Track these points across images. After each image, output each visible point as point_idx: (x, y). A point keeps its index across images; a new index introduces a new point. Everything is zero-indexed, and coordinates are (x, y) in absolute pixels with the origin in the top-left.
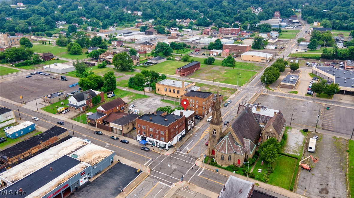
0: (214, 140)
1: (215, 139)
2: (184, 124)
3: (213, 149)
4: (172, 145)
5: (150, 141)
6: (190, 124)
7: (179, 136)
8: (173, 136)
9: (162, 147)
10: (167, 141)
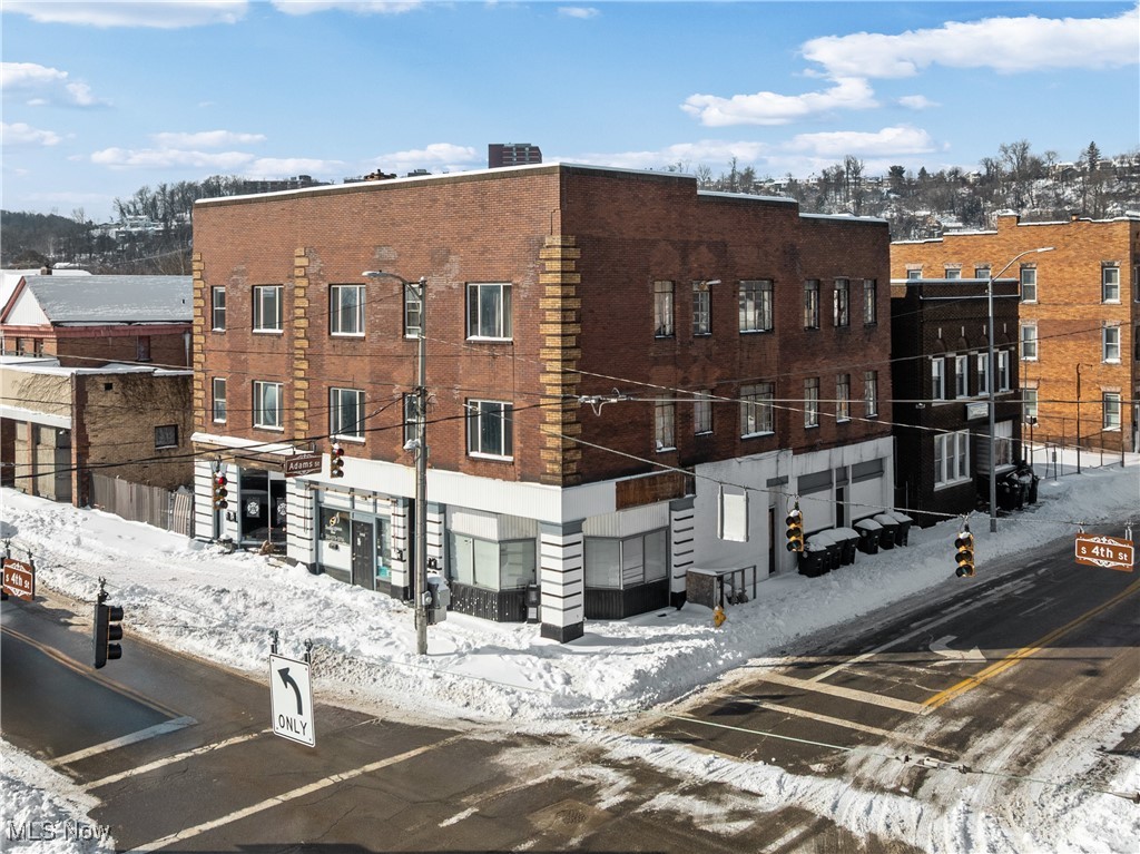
2: (880, 360)
4: (666, 582)
5: (332, 512)
6: (964, 408)
7: (793, 486)
8: (683, 415)
9: (485, 594)
10: (551, 460)
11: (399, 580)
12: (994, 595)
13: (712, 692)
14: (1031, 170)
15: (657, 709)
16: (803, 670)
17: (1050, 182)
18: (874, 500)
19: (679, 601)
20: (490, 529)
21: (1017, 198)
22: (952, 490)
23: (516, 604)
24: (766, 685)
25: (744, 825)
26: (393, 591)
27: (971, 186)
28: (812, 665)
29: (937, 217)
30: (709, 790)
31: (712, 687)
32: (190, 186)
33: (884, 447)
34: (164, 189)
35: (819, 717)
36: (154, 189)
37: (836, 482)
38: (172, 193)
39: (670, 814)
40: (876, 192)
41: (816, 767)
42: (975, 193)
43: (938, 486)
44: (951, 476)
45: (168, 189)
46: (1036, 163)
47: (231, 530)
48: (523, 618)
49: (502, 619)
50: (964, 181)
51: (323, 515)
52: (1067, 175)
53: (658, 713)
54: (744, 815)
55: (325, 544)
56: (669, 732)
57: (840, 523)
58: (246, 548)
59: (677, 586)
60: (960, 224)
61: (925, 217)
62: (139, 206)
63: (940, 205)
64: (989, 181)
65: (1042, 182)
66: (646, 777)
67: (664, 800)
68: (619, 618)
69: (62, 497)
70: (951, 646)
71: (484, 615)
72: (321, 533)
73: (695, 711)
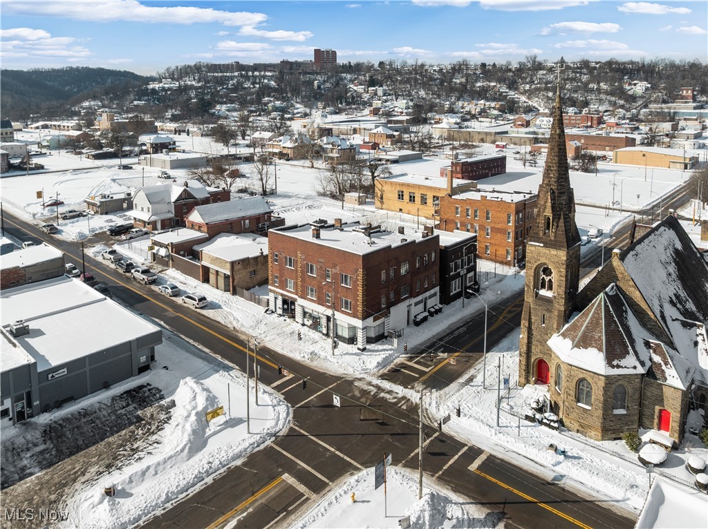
0: (547, 315)
1: (549, 311)
2: (436, 268)
3: (541, 356)
4: (384, 334)
5: (307, 313)
6: (459, 273)
7: (413, 305)
8: (388, 298)
9: (345, 338)
10: (360, 315)
11: (325, 332)
12: (456, 333)
13: (392, 365)
14: (538, 66)
15: (381, 371)
16: (410, 359)
17: (545, 72)
18: (434, 302)
19: (386, 337)
20: (347, 326)
21: (531, 79)
22: (456, 294)
23: (352, 340)
24: (403, 364)
25: (395, 400)
26: (323, 334)
27: (513, 72)
28: (413, 357)
29: (498, 86)
30: (390, 392)
31: (392, 364)
32: (188, 66)
33: (437, 289)
34: (177, 67)
35: (412, 374)
36: (173, 67)
37: (425, 301)
38: (181, 69)
39: (383, 398)
40: (475, 74)
41: (409, 387)
42: (515, 75)
43: (452, 294)
44: (455, 290)
45: (179, 67)
46: (540, 64)
47: (280, 311)
48: (353, 343)
49: (348, 344)
50: (510, 70)
51: (305, 313)
52: (551, 70)
53: (381, 372)
54: (395, 398)
55: (305, 320)
56: (383, 377)
57: (425, 311)
58: (284, 316)
59: (386, 334)
60: (507, 90)
61: (494, 86)
62: (167, 75)
63: (500, 81)
64: (521, 70)
65: (541, 72)
66: (378, 388)
67: (382, 395)
68: (373, 343)
69: (226, 291)
70: (442, 352)
71: (345, 342)
72: (304, 317)
73: (389, 371)
